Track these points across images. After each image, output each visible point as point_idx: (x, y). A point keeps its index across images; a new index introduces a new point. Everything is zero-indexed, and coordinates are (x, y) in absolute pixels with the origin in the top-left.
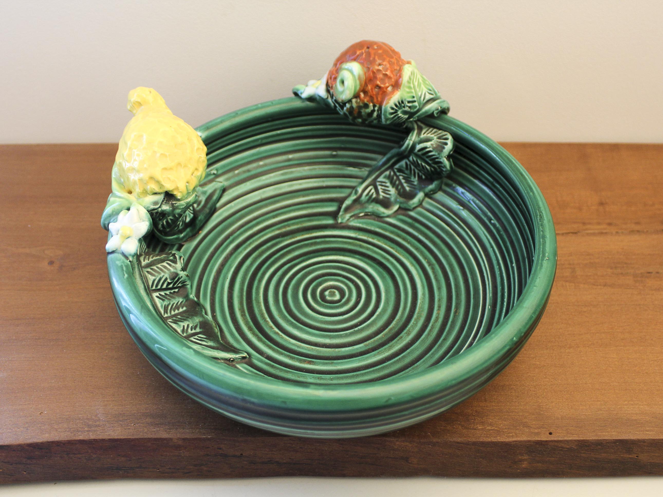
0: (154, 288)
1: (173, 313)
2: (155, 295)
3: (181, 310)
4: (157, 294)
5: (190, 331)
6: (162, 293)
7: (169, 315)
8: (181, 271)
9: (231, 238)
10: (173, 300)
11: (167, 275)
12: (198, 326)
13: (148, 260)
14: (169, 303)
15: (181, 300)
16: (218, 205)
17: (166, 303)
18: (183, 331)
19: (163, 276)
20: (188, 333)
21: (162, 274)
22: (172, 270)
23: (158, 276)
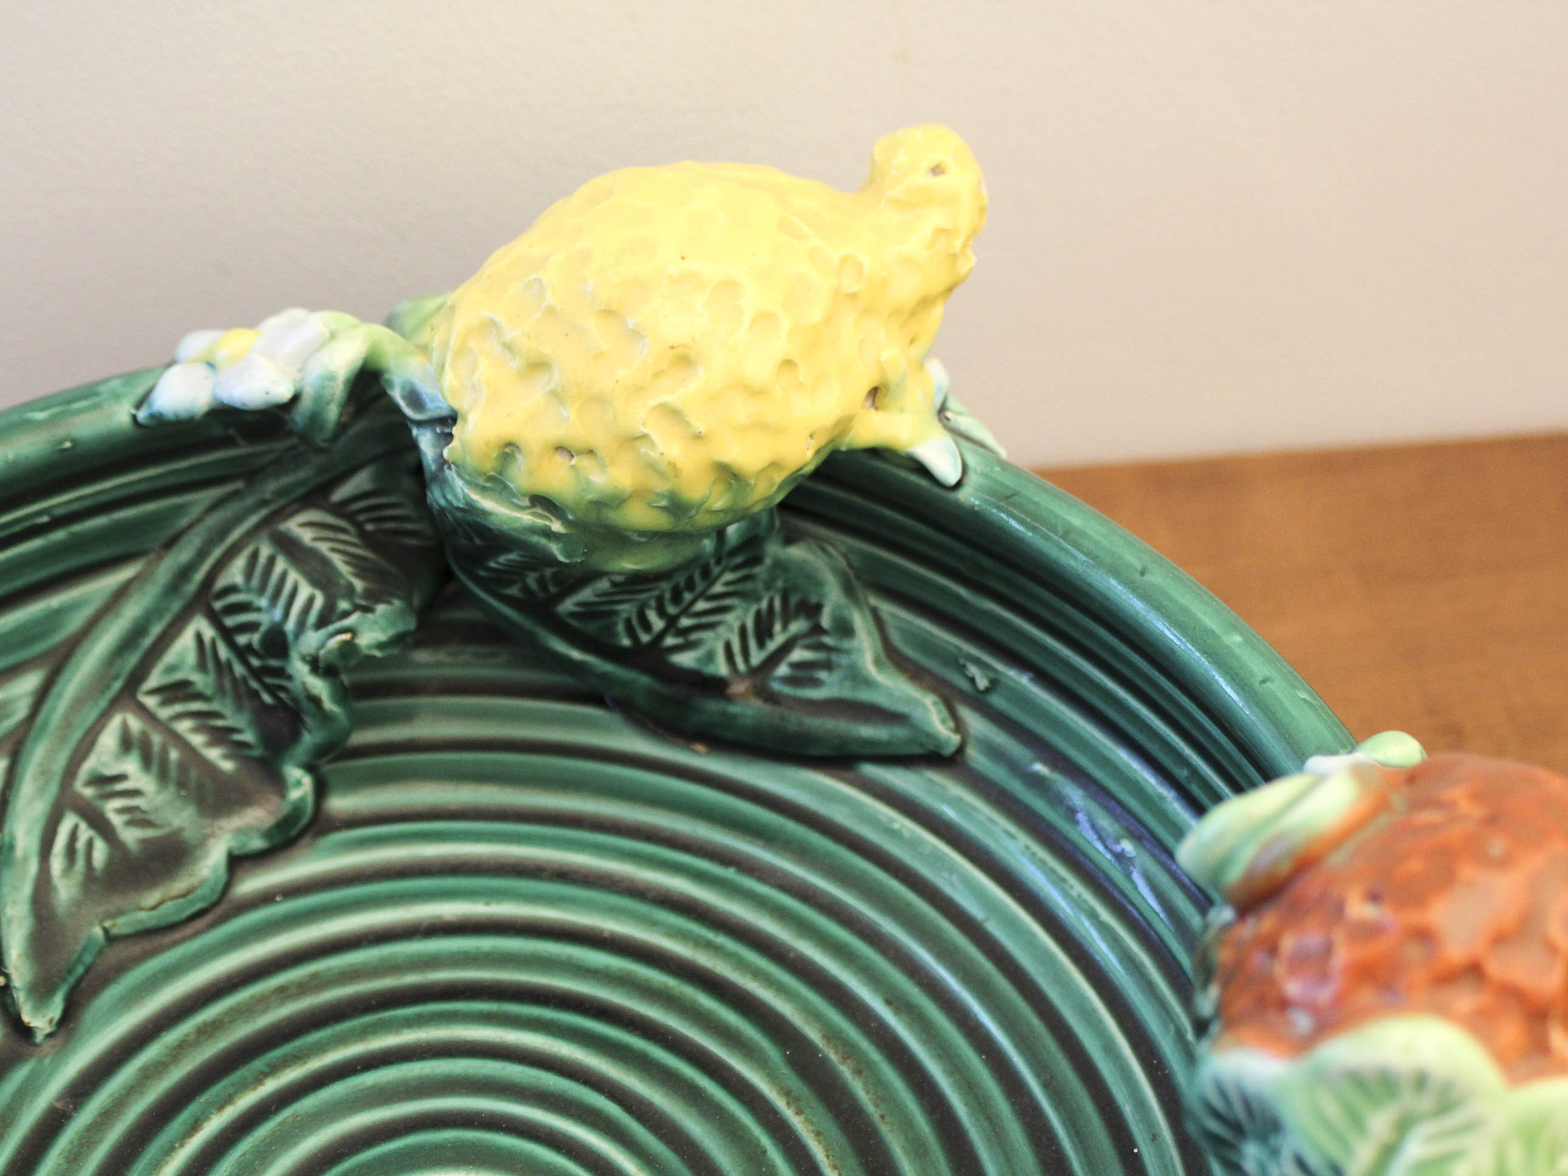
0: (218, 605)
1: (184, 727)
2: (201, 625)
3: (214, 754)
4: (209, 632)
5: (111, 808)
6: (224, 652)
7: (164, 713)
8: (303, 659)
9: (730, 873)
10: (229, 701)
11: (265, 619)
12: (150, 833)
13: (315, 539)
14: (209, 692)
15: (248, 736)
16: (870, 770)
17: (201, 681)
18: (100, 780)
19: (259, 610)
20: (99, 803)
21: (263, 602)
22: (290, 626)
23: (249, 590)
